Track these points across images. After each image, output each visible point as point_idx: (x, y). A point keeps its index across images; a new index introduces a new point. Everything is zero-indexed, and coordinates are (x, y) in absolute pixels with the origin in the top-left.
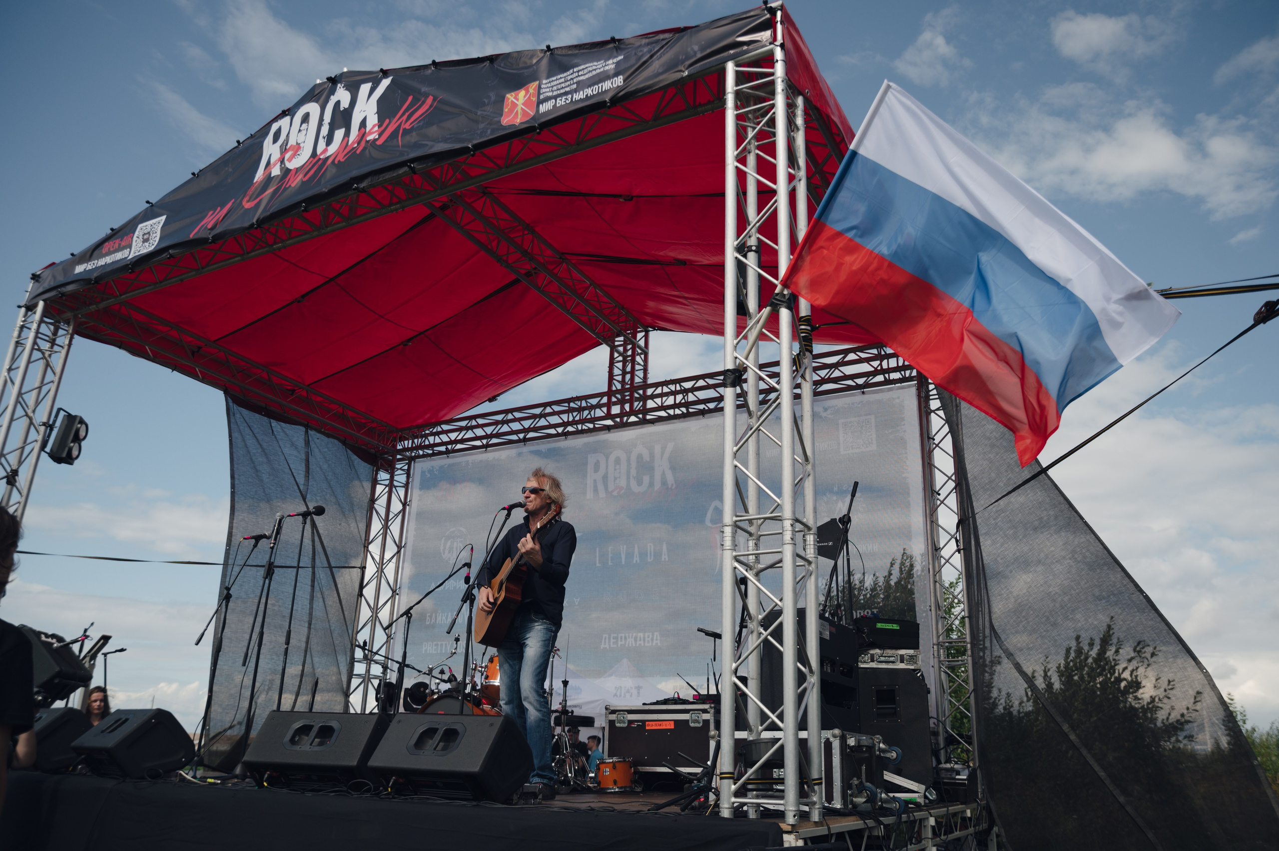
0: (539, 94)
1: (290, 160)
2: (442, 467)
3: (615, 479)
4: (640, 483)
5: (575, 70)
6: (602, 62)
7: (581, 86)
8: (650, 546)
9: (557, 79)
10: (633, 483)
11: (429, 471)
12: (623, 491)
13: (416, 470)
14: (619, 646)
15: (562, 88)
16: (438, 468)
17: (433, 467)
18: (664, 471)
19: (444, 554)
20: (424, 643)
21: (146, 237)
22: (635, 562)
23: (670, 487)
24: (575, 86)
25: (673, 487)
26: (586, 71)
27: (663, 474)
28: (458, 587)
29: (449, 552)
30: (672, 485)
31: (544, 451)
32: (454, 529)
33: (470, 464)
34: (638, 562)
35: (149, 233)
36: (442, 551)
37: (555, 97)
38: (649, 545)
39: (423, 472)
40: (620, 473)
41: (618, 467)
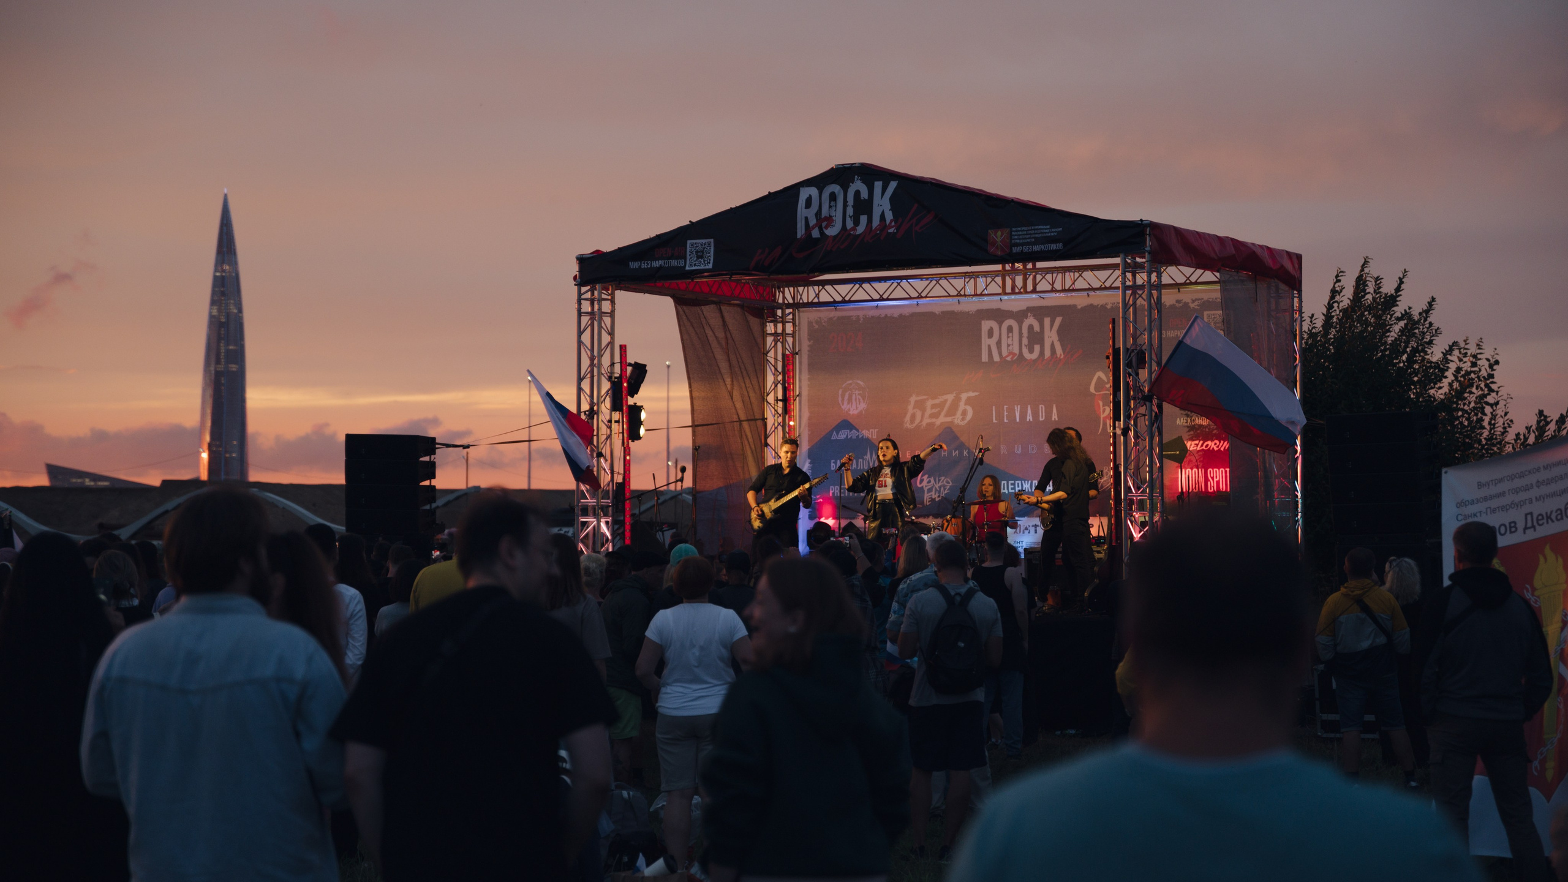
0: (1011, 239)
1: (826, 228)
2: (831, 319)
3: (1008, 345)
4: (1031, 351)
5: (1033, 228)
6: (1048, 227)
7: (1038, 241)
8: (1042, 407)
9: (1021, 231)
10: (1025, 351)
11: (817, 322)
12: (1016, 357)
13: (801, 320)
14: (1017, 491)
15: (1025, 239)
16: (826, 320)
17: (820, 318)
18: (1053, 342)
19: (843, 404)
20: (831, 487)
21: (699, 254)
22: (1028, 420)
23: (1058, 356)
24: (1033, 240)
25: (1062, 357)
26: (1039, 231)
27: (1053, 346)
28: (860, 436)
29: (848, 404)
30: (1061, 355)
31: (937, 313)
32: (851, 382)
33: (862, 319)
34: (1031, 420)
35: (702, 252)
36: (840, 402)
37: (1022, 245)
38: (1040, 406)
39: (810, 323)
40: (1012, 340)
41: (1010, 335)
